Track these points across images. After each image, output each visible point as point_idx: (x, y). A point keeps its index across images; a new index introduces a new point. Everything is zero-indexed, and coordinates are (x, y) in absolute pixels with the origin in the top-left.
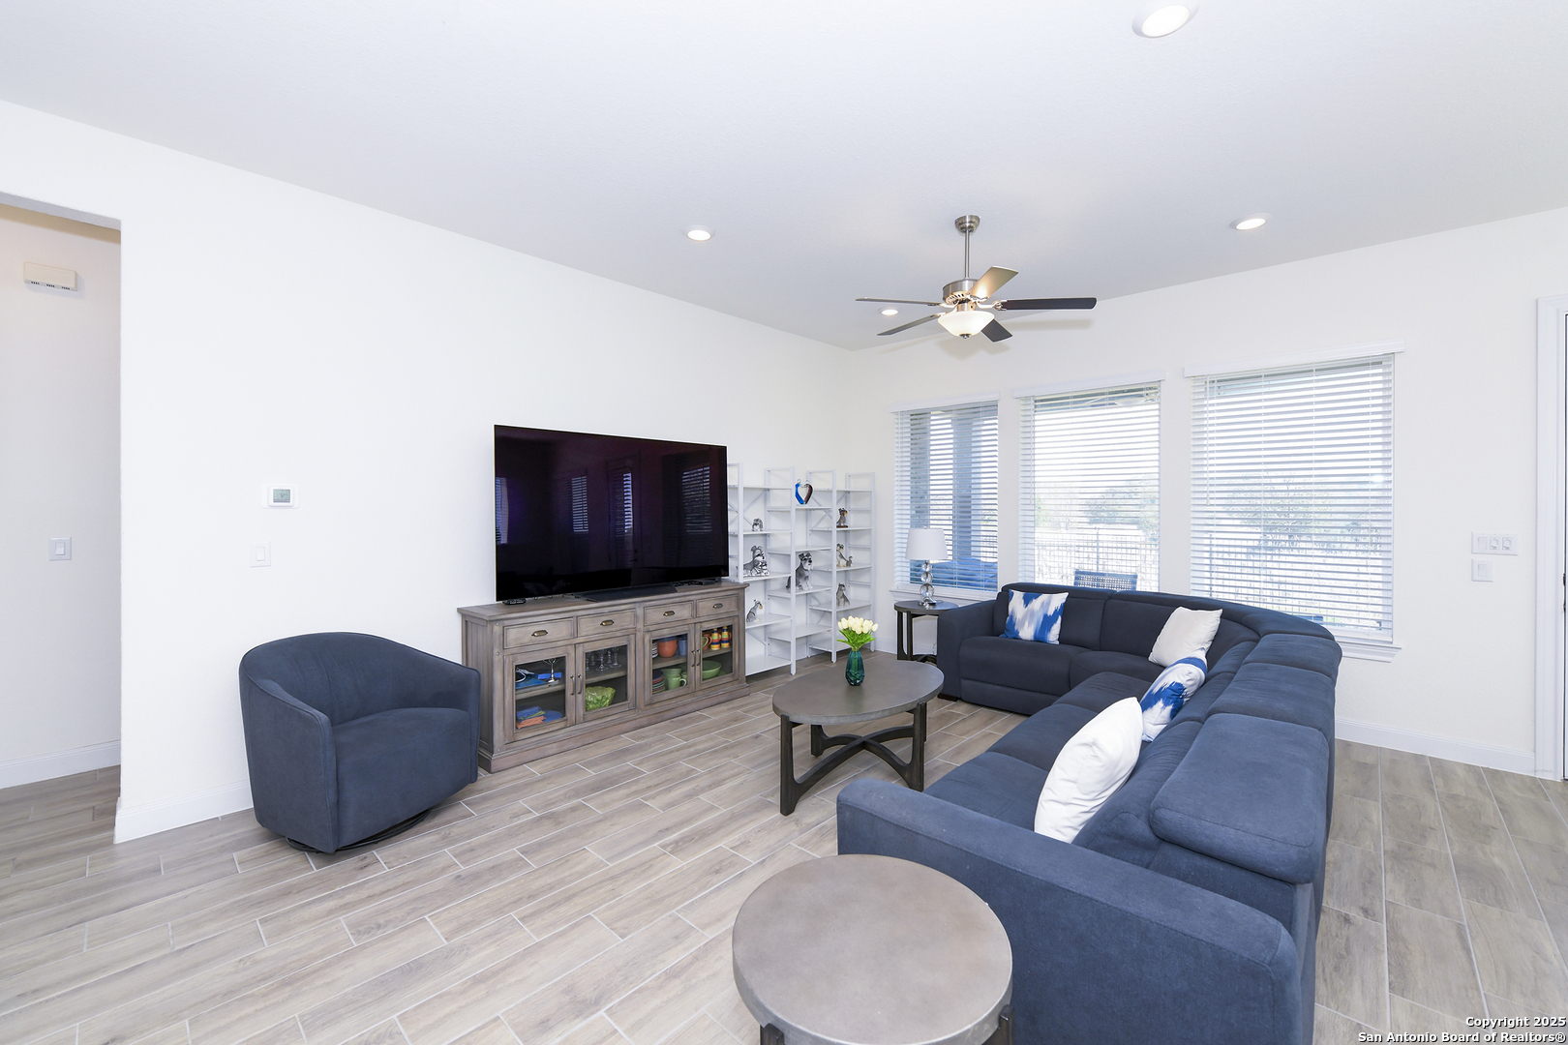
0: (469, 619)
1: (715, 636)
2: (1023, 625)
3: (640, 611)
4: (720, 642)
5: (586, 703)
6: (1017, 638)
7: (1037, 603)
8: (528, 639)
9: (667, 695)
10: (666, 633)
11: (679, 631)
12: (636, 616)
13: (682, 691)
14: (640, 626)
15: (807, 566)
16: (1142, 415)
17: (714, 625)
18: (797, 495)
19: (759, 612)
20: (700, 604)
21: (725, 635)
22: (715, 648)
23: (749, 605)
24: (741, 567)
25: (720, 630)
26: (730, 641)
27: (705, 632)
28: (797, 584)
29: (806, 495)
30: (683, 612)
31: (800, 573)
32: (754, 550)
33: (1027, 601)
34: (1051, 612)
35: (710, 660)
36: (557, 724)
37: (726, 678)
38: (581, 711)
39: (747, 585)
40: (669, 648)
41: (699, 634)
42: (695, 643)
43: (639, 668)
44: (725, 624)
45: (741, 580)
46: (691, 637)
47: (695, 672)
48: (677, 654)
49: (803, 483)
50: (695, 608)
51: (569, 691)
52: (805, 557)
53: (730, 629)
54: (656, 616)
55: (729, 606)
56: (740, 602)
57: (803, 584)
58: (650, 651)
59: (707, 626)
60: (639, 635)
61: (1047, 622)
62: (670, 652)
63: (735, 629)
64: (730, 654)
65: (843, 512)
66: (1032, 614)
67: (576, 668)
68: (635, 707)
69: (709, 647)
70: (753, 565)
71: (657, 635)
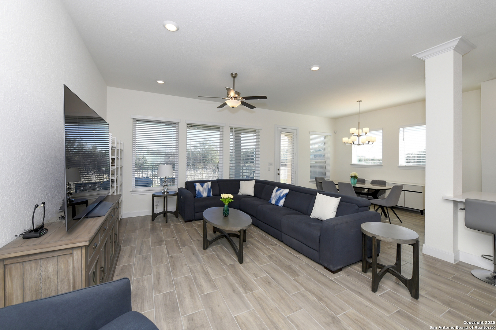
2: (203, 193)
6: (202, 197)
16: (217, 134)
66: (205, 189)
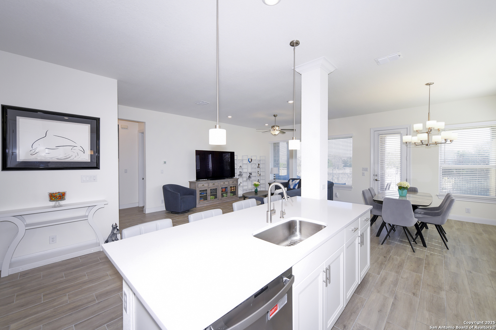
0: (191, 183)
1: (233, 188)
2: (291, 186)
3: (219, 182)
4: (234, 189)
5: (210, 198)
6: (290, 188)
7: (294, 182)
8: (201, 186)
9: (224, 198)
10: (224, 187)
11: (226, 186)
12: (218, 183)
13: (226, 197)
14: (219, 185)
15: (251, 175)
17: (232, 186)
18: (249, 161)
19: (241, 185)
20: (230, 182)
21: (234, 188)
22: (233, 190)
23: (239, 183)
24: (237, 175)
25: (233, 187)
26: (235, 189)
27: (231, 187)
28: (249, 179)
29: (250, 161)
30: (227, 183)
31: (249, 177)
32: (240, 172)
33: (292, 181)
34: (296, 183)
35: (231, 192)
36: (206, 201)
37: (235, 196)
38: (210, 199)
39: (239, 178)
40: (224, 189)
41: (230, 187)
42: (229, 189)
43: (219, 193)
44: (234, 186)
45: (237, 178)
46: (228, 187)
47: (229, 194)
48: (225, 191)
49: (250, 158)
50: (229, 182)
51: (208, 196)
52: (250, 174)
53: (235, 187)
54: (222, 183)
55: (235, 182)
56: (237, 182)
57: (250, 179)
58: (221, 189)
59: (231, 186)
60: (219, 187)
61: (296, 185)
62: (224, 190)
63: (236, 187)
64: (235, 191)
65: (259, 164)
67: (209, 192)
68: (218, 200)
69: (231, 190)
70: (240, 175)
71: (222, 187)
